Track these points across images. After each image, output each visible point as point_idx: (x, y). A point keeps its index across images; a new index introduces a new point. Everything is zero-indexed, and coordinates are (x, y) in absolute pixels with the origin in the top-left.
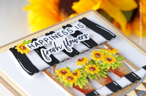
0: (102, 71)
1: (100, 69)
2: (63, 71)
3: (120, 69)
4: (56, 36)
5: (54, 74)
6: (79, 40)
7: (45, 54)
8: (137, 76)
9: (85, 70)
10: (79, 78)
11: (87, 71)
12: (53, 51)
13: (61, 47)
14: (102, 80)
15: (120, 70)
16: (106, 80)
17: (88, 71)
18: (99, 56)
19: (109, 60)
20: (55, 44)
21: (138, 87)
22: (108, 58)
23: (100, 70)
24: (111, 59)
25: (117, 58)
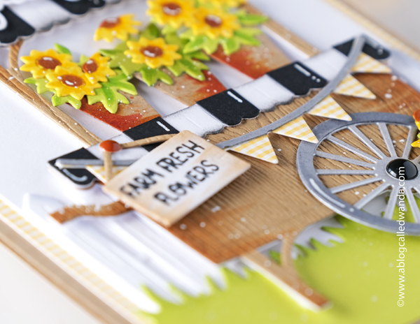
0: (188, 58)
1: (179, 51)
2: (45, 59)
3: (252, 52)
5: (16, 69)
8: (313, 73)
9: (125, 57)
10: (104, 80)
11: (131, 59)
14: (185, 85)
15: (251, 56)
16: (200, 86)
17: (136, 59)
18: (175, 12)
19: (212, 24)
21: (318, 107)
22: (210, 18)
23: (178, 57)
25: (240, 18)
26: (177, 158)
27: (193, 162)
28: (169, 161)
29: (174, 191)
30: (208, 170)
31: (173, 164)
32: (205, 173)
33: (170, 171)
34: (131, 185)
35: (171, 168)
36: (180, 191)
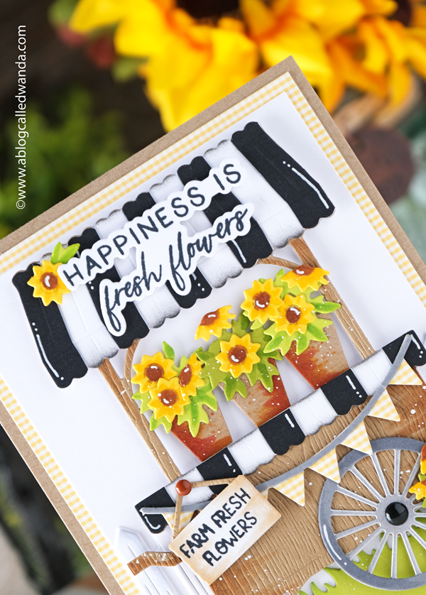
0: (265, 360)
1: (260, 353)
2: (152, 367)
3: (318, 351)
4: (151, 226)
5: (128, 381)
6: (217, 236)
7: (111, 306)
8: (358, 386)
9: (216, 361)
10: (194, 394)
11: (219, 365)
12: (134, 290)
13: (160, 275)
14: (256, 398)
15: (316, 356)
16: (268, 399)
17: (223, 365)
18: (263, 306)
19: (292, 317)
20: (145, 260)
22: (292, 309)
24: (298, 313)
25: (317, 306)
26: (227, 511)
27: (239, 515)
28: (221, 514)
29: (218, 549)
30: (248, 523)
31: (223, 518)
32: (245, 528)
33: (220, 526)
34: (189, 543)
35: (221, 523)
36: (223, 550)
